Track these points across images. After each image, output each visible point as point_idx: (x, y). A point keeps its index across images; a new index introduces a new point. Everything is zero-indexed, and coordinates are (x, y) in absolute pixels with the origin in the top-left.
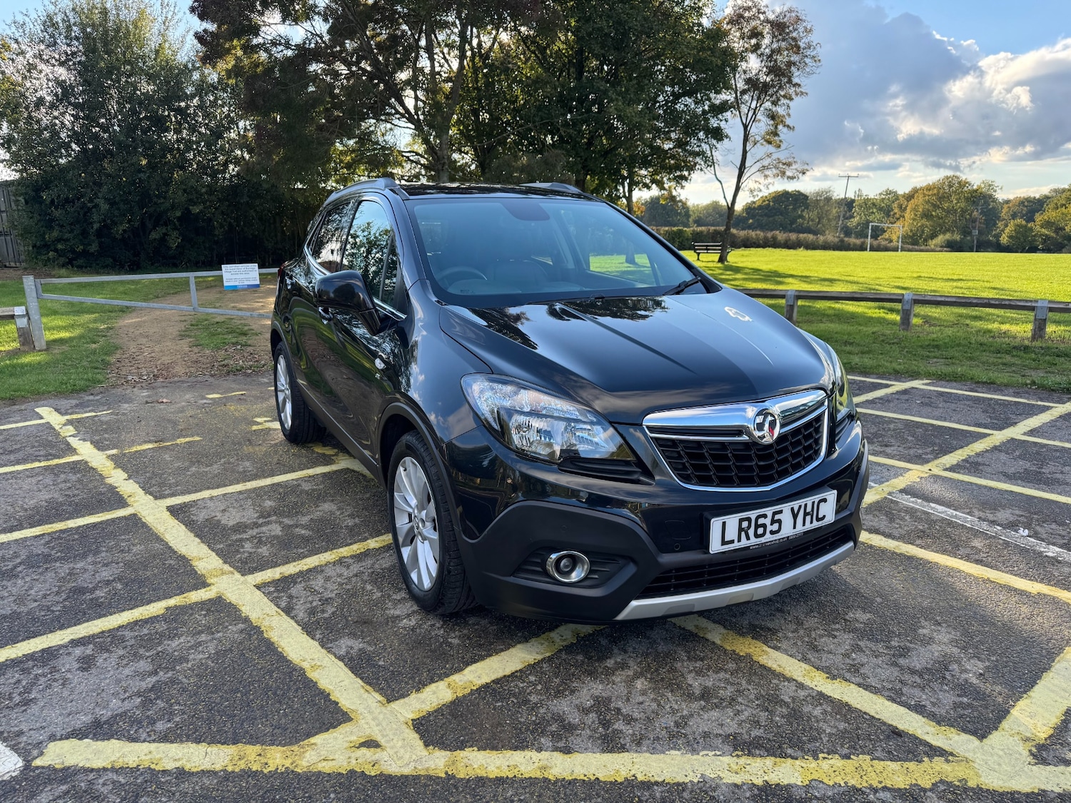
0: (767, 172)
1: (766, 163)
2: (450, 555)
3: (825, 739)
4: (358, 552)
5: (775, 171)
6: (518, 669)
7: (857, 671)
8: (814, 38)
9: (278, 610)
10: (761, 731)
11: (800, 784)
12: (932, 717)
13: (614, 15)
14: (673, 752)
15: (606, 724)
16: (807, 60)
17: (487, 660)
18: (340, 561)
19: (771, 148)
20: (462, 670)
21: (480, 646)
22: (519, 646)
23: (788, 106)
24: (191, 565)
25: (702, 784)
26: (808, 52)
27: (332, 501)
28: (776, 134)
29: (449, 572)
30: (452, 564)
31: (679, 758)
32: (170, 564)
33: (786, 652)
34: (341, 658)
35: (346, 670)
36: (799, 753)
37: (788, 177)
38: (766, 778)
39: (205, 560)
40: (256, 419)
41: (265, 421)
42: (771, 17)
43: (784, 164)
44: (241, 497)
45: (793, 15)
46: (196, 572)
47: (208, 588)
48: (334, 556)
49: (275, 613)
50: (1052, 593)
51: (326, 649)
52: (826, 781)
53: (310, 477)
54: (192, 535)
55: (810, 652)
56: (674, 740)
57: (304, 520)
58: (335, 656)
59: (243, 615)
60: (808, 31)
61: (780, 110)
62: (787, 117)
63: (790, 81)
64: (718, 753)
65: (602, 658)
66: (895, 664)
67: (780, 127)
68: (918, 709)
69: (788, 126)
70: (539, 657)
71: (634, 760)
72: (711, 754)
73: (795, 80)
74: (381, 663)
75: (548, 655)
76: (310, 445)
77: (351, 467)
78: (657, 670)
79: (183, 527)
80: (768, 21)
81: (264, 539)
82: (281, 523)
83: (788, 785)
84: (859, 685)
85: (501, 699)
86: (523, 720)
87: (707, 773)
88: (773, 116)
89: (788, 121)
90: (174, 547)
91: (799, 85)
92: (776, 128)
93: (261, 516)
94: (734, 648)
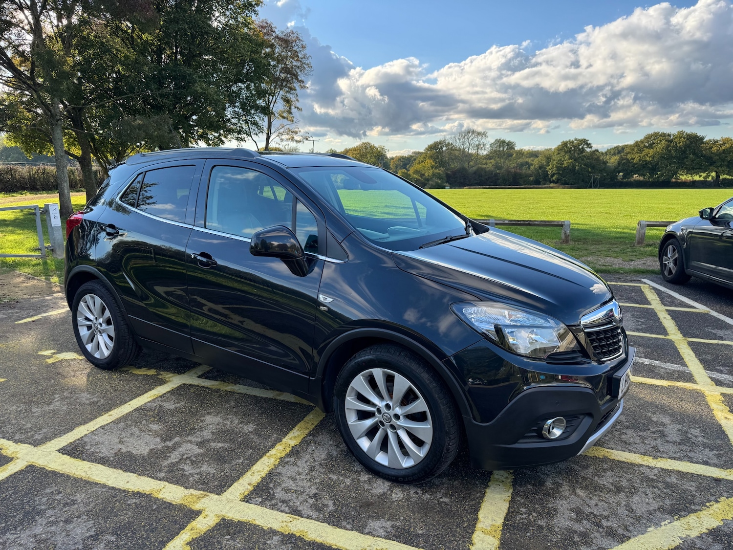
0: (283, 137)
1: (281, 131)
2: (450, 438)
3: (697, 494)
4: (288, 451)
5: (287, 137)
6: (508, 506)
7: (659, 451)
8: (307, 52)
9: (288, 515)
10: (668, 500)
11: (720, 524)
12: (715, 466)
13: (194, 21)
14: (650, 529)
15: (599, 525)
16: (305, 66)
17: (482, 507)
18: (282, 462)
19: (285, 122)
20: (477, 519)
21: (464, 498)
22: (488, 490)
23: (297, 95)
24: (157, 499)
25: (686, 543)
26: (304, 61)
27: (209, 413)
28: (290, 112)
29: (448, 450)
30: (451, 444)
31: (656, 531)
32: (135, 503)
33: (616, 449)
34: (388, 537)
35: (404, 545)
36: (698, 507)
37: (296, 141)
38: (705, 527)
39: (163, 490)
40: (40, 353)
41: (54, 353)
42: (281, 35)
43: (292, 132)
44: (122, 425)
45: (295, 35)
46: (170, 504)
47: (203, 514)
48: (272, 460)
49: (291, 520)
50: (673, 384)
51: (368, 534)
52: (727, 518)
53: (161, 397)
54: (120, 471)
55: (627, 446)
56: (641, 522)
57: (207, 434)
58: (381, 537)
59: (266, 528)
60: (303, 47)
61: (291, 97)
62: (296, 102)
63: (297, 79)
64: (669, 521)
65: (542, 483)
66: (667, 442)
67: (293, 107)
68: (706, 463)
69: (298, 108)
70: (510, 494)
71: (641, 542)
72: (666, 522)
73: (300, 78)
74: (420, 532)
75: (511, 491)
76: (125, 369)
77: (187, 382)
78: (577, 482)
79: (100, 466)
80: (277, 37)
81: (194, 459)
82: (190, 442)
83: (717, 527)
84: (669, 458)
85: (526, 530)
86: (555, 540)
87: (679, 535)
88: (287, 101)
89: (298, 105)
90: (118, 487)
91: (303, 82)
92: (290, 108)
93: (164, 440)
94: (593, 455)
